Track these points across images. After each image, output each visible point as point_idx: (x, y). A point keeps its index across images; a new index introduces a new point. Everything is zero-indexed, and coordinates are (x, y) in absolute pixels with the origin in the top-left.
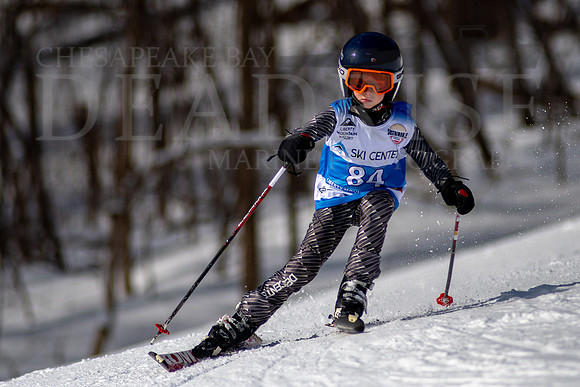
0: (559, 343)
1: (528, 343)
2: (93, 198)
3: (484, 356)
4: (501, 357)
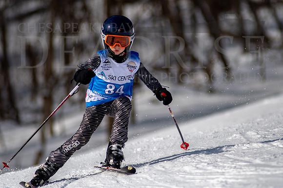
0: (262, 158)
1: (247, 158)
3: (225, 165)
4: (234, 166)
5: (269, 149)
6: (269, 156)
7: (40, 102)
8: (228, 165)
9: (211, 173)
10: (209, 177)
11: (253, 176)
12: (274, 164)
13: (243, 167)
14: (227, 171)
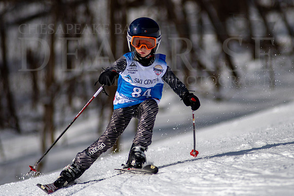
0: (271, 169)
1: (255, 169)
2: (35, 97)
3: (233, 176)
4: (242, 177)
5: (279, 159)
6: (279, 167)
7: (41, 110)
8: (236, 176)
9: (218, 185)
10: (217, 188)
11: (262, 188)
12: (284, 175)
13: (251, 179)
14: (235, 182)
